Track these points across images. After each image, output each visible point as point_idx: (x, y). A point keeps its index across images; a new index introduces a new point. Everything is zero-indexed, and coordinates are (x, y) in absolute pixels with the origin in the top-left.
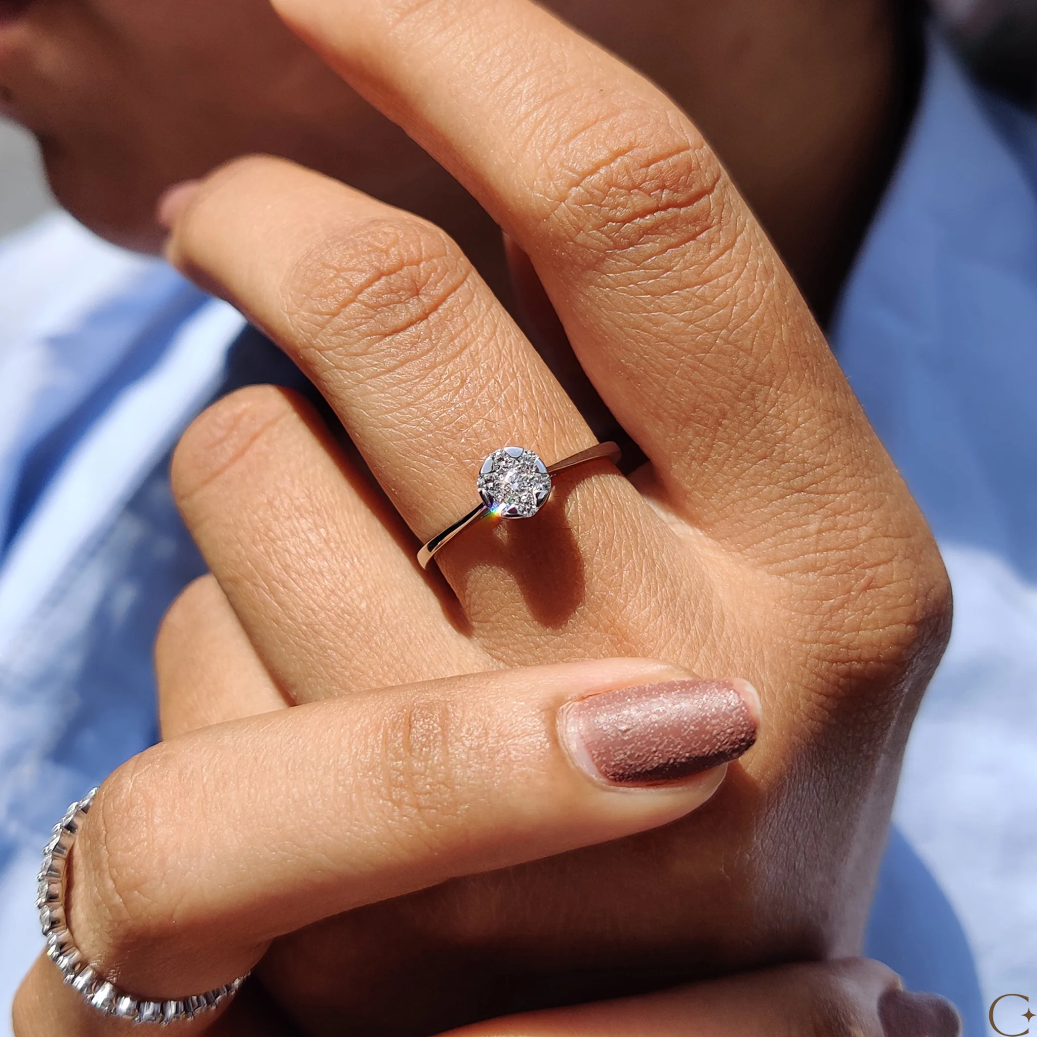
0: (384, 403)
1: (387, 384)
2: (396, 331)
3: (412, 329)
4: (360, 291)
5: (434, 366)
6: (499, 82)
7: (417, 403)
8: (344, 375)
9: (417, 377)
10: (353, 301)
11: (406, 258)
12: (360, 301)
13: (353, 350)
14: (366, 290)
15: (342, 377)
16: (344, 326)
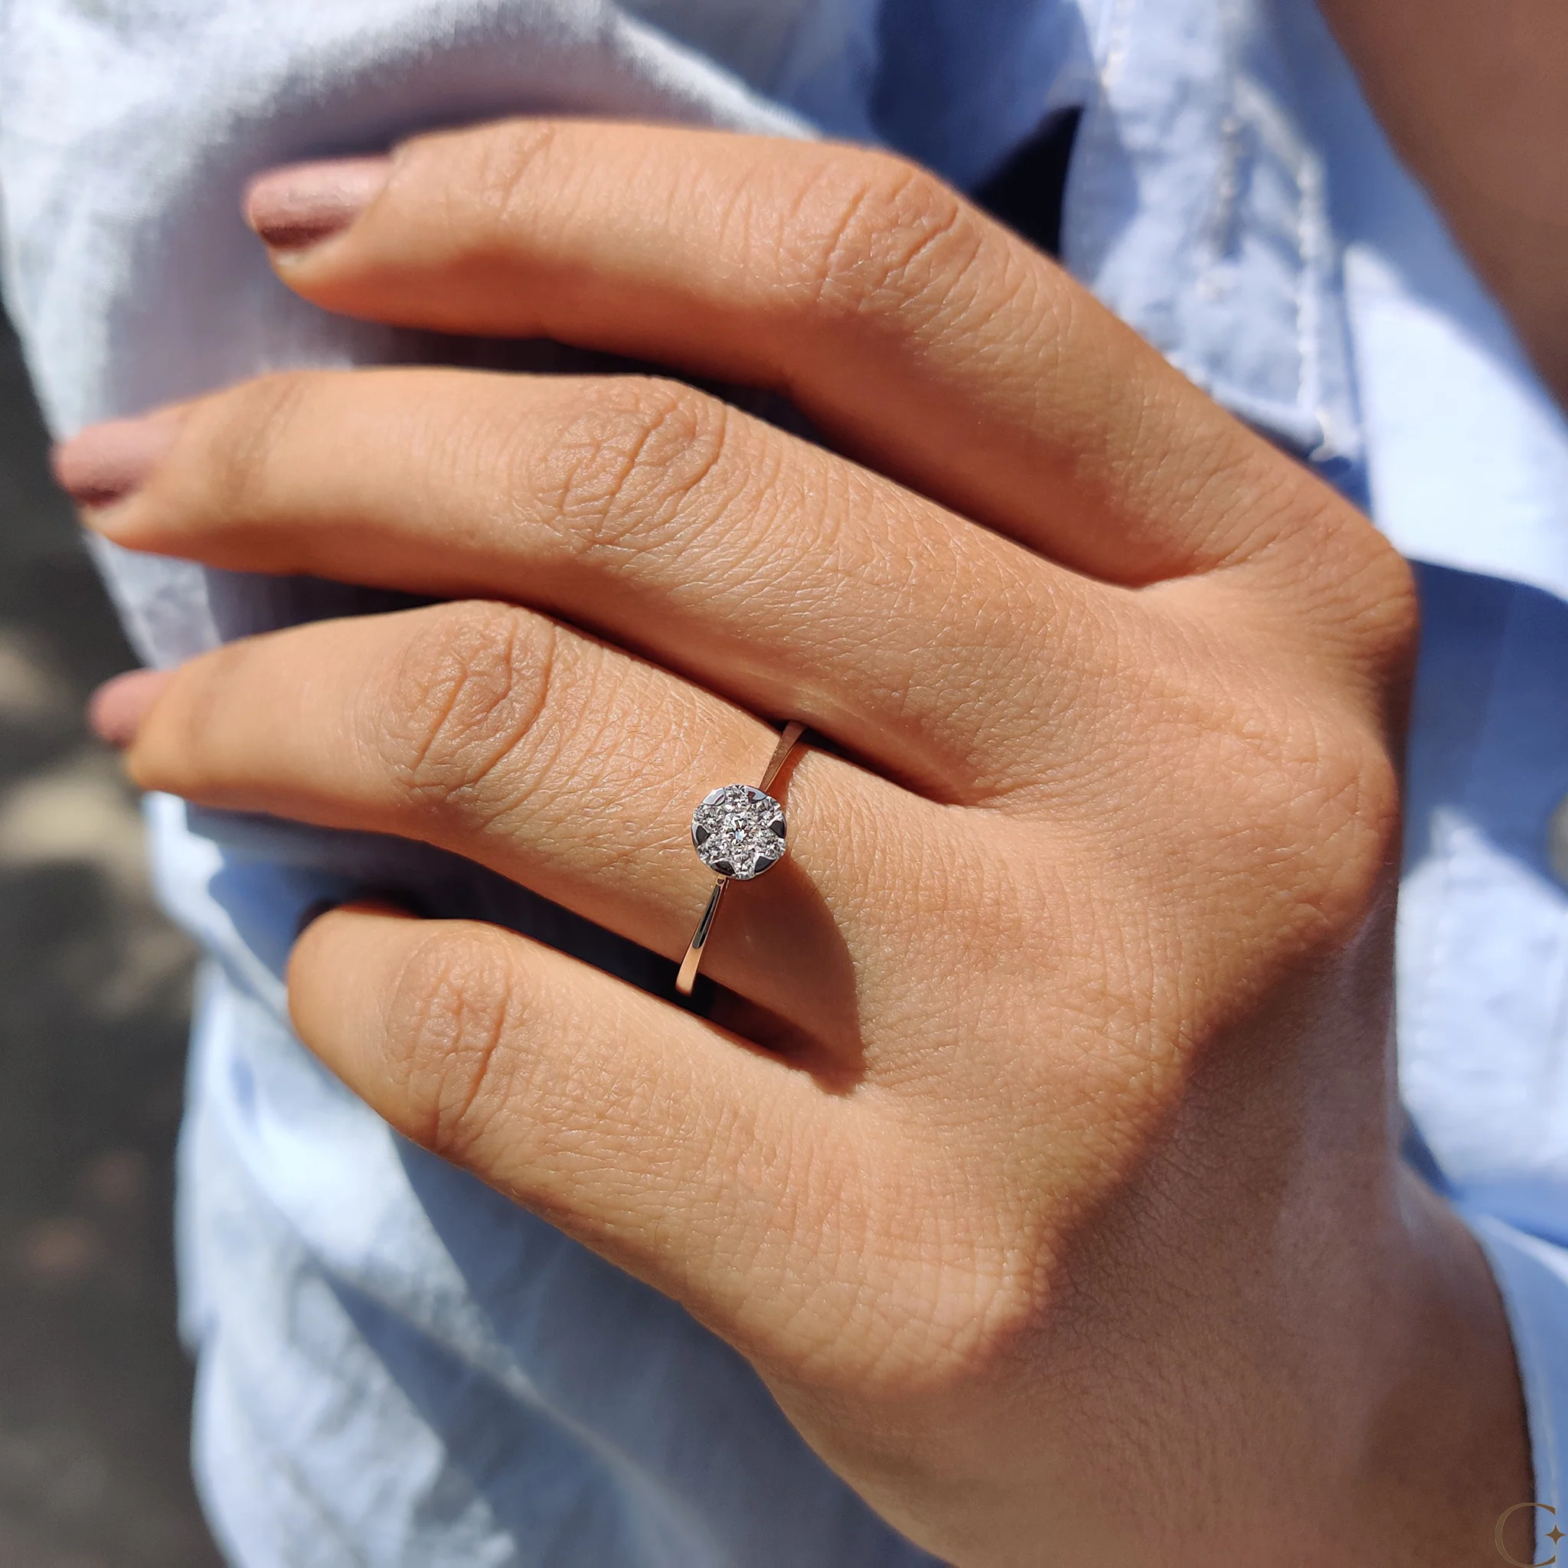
0: (723, 557)
1: (718, 535)
2: (698, 479)
3: (714, 469)
4: (635, 453)
5: (760, 494)
6: (671, 196)
7: (765, 536)
8: (654, 554)
9: (750, 511)
10: (633, 467)
11: (662, 408)
12: (640, 463)
13: (656, 519)
14: (641, 449)
15: (653, 557)
16: (633, 497)
